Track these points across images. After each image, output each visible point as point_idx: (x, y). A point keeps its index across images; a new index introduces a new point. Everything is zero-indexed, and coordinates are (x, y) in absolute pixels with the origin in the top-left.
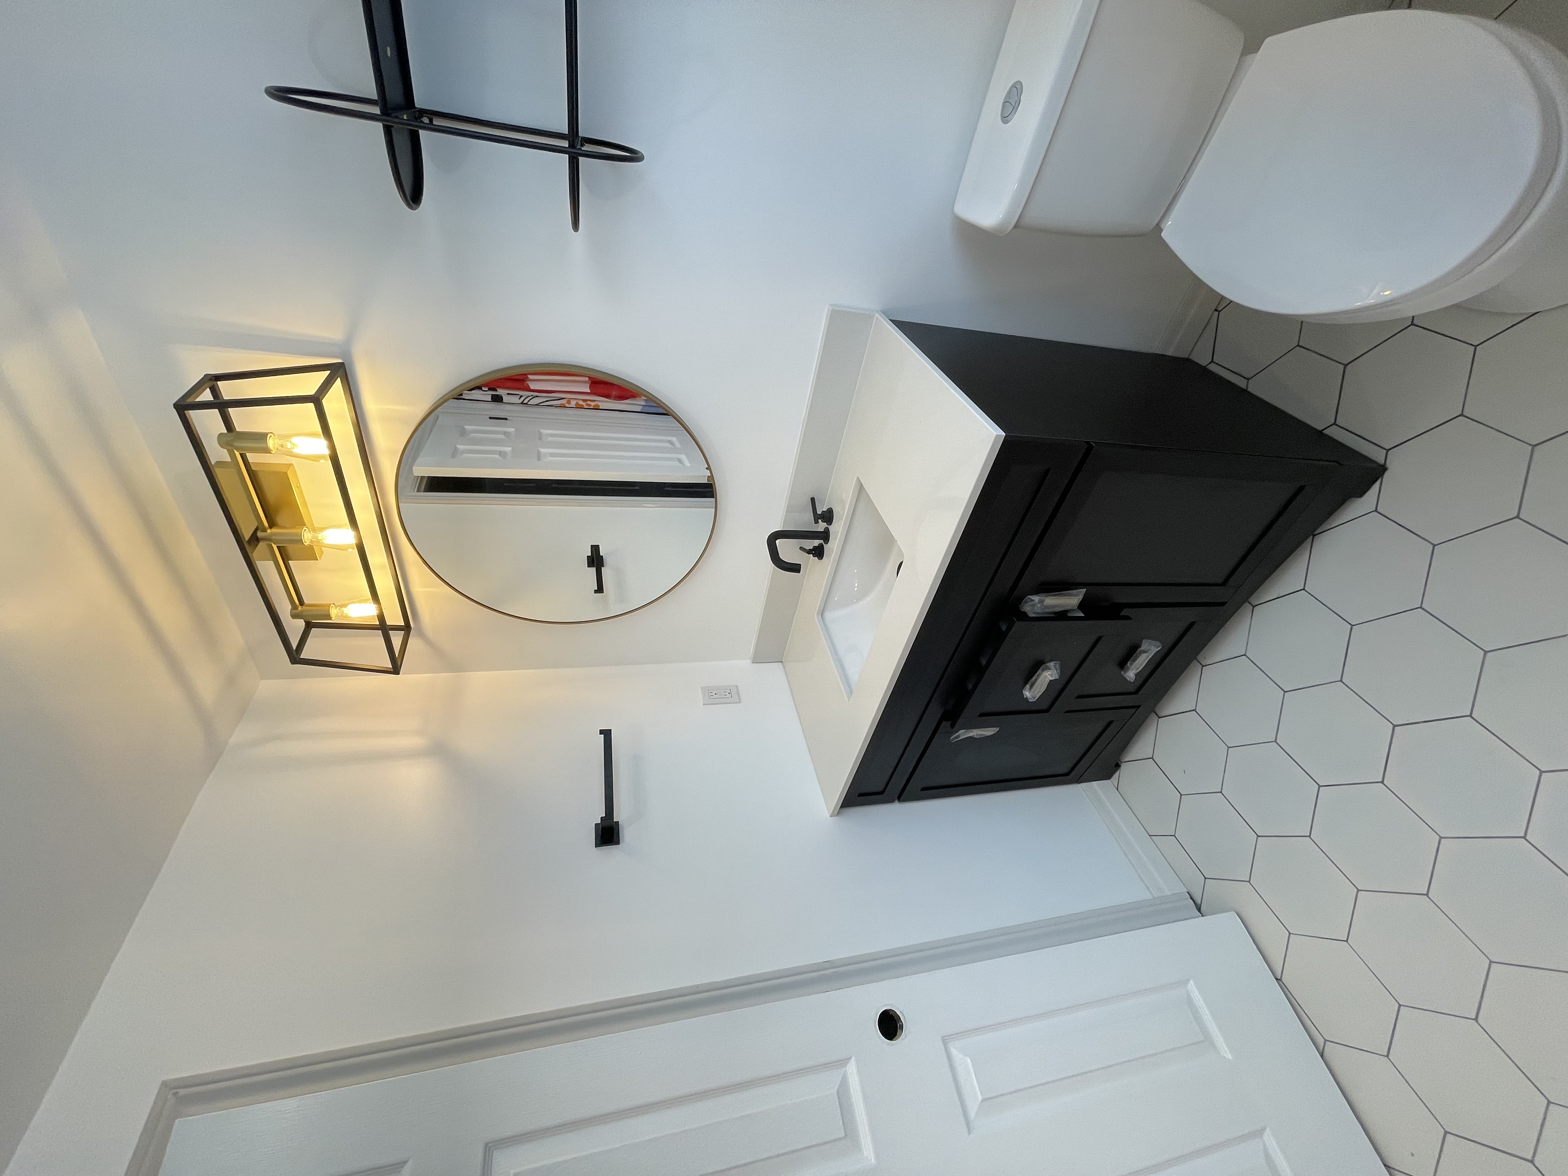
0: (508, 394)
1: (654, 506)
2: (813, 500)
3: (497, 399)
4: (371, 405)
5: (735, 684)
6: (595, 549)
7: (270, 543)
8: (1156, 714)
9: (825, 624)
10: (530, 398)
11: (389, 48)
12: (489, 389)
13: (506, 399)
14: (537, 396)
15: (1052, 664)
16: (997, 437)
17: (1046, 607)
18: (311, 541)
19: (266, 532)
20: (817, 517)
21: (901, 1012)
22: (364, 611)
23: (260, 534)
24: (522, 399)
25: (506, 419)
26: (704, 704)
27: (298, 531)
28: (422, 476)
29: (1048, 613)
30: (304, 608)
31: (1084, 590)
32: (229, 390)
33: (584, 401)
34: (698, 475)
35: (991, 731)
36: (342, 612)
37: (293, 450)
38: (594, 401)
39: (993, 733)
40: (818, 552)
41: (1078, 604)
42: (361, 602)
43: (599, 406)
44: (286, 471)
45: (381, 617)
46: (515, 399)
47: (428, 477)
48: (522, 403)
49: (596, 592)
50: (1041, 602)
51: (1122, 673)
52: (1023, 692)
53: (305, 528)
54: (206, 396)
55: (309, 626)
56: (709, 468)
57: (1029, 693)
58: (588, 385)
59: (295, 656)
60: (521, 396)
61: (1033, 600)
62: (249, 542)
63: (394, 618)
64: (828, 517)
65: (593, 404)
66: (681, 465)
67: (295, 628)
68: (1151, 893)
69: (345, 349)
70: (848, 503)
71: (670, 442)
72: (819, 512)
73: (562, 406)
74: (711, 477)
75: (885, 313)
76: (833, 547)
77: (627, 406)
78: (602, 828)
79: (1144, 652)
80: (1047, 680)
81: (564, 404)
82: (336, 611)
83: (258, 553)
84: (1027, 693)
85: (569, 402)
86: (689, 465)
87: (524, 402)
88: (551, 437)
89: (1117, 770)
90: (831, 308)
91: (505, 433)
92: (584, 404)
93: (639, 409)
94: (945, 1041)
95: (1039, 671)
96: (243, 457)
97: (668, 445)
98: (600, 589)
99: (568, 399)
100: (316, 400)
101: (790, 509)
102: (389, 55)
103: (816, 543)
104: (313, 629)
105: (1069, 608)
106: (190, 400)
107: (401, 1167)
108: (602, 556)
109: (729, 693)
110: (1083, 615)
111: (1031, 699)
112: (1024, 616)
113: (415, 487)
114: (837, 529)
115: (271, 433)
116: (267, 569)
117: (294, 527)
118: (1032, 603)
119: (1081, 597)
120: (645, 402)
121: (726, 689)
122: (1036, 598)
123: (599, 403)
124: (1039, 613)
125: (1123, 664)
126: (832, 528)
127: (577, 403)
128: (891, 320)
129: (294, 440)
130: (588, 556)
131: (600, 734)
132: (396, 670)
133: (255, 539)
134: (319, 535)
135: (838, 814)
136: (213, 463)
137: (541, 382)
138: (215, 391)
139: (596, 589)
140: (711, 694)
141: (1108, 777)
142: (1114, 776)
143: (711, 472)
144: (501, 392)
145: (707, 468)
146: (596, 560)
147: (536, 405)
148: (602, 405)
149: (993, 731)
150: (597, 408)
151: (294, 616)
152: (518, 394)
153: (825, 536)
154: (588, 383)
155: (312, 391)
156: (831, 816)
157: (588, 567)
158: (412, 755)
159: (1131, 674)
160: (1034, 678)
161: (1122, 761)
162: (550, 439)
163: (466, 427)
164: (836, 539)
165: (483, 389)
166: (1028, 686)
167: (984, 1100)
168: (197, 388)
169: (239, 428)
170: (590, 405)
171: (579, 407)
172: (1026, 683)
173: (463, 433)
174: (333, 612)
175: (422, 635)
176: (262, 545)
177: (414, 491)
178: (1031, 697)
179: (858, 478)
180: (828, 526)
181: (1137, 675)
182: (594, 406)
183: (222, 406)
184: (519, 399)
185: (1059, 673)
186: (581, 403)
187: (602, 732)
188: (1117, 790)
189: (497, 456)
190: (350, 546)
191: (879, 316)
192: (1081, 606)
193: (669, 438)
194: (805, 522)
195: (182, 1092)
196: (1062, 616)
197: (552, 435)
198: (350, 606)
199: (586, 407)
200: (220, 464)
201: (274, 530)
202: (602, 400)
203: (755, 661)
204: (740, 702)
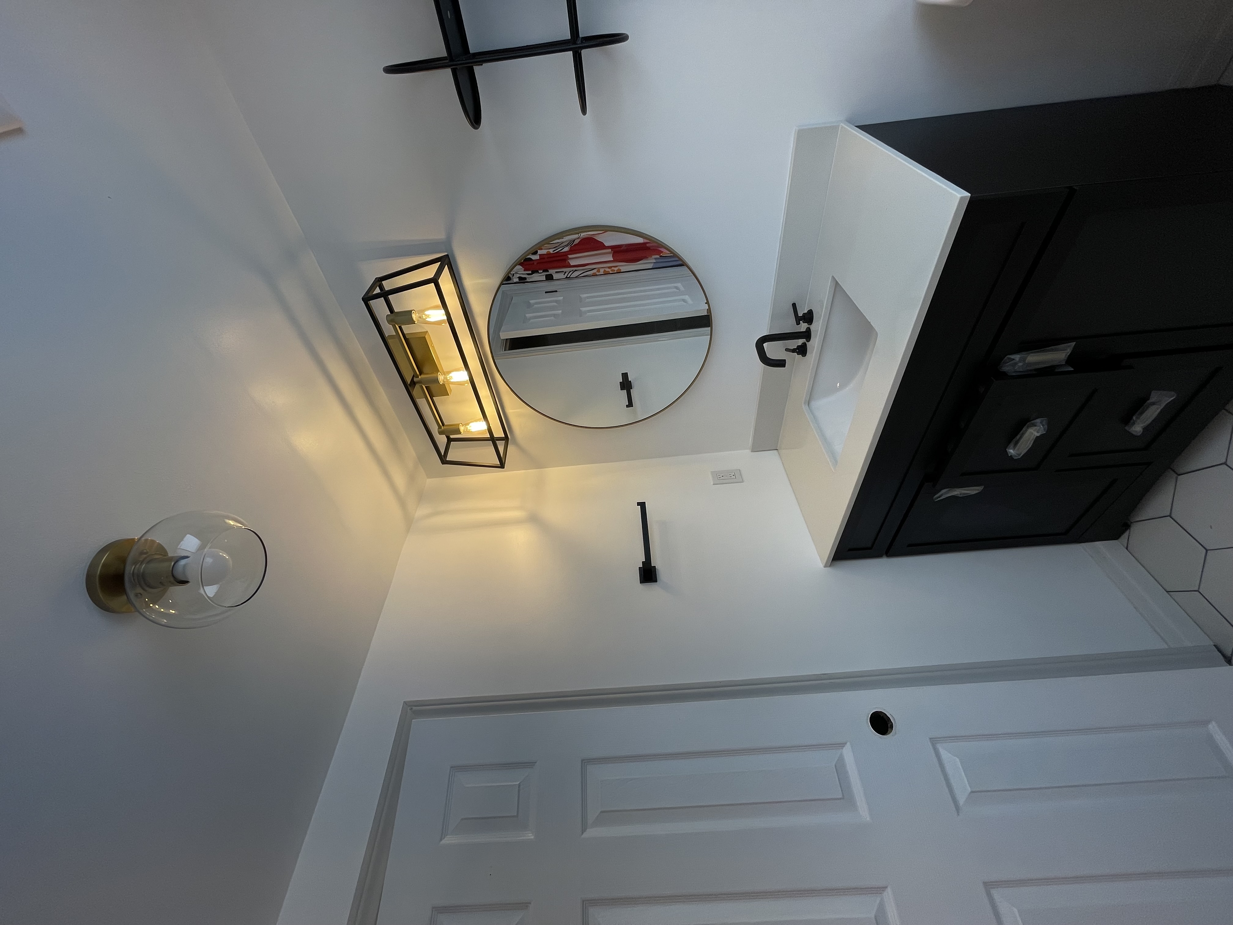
0: (556, 272)
1: (667, 339)
2: (794, 305)
3: (549, 278)
4: (468, 282)
5: (738, 468)
6: (625, 376)
7: (421, 385)
8: (1174, 472)
9: (813, 414)
10: (572, 272)
11: (448, 12)
12: (543, 271)
13: (555, 276)
14: (576, 270)
15: (1038, 420)
16: (962, 199)
17: (1030, 364)
18: (444, 381)
19: (418, 377)
20: (798, 320)
21: (891, 715)
22: (477, 427)
23: (415, 379)
24: (566, 274)
25: (556, 291)
26: (713, 484)
27: (434, 375)
28: (506, 339)
29: (1031, 370)
30: (445, 427)
31: (1074, 344)
32: (388, 285)
33: (609, 267)
34: (700, 309)
35: (976, 490)
36: (467, 428)
37: (427, 320)
38: (617, 266)
39: (977, 492)
40: (802, 351)
41: (1066, 359)
42: (476, 421)
43: (620, 270)
44: (424, 336)
45: (490, 431)
46: (561, 276)
47: (511, 339)
48: (566, 278)
49: (627, 406)
50: (1023, 360)
51: (1127, 428)
52: (1007, 450)
53: (439, 373)
54: (377, 290)
55: (450, 440)
56: (707, 303)
57: (1014, 450)
58: (611, 255)
59: (444, 460)
60: (565, 273)
61: (1014, 359)
62: (410, 385)
63: (498, 433)
64: (809, 317)
65: (616, 269)
66: (684, 303)
67: (442, 440)
68: (1166, 643)
69: (448, 245)
70: (825, 302)
71: (677, 288)
72: (800, 314)
73: (594, 275)
74: (709, 310)
75: (849, 121)
76: (814, 344)
77: (641, 266)
78: (643, 569)
79: (1153, 404)
80: (1033, 436)
81: (595, 273)
82: (463, 429)
83: (416, 392)
84: (1011, 451)
85: (599, 271)
86: (692, 303)
87: (568, 277)
88: (587, 299)
89: (1126, 530)
90: (797, 128)
91: (556, 301)
92: (609, 270)
93: (651, 266)
94: (934, 741)
95: (1024, 429)
96: (400, 328)
97: (675, 290)
98: (630, 404)
99: (598, 269)
100: (435, 281)
101: (774, 317)
102: (449, 17)
103: (800, 342)
104: (452, 442)
105: (1055, 363)
106: (370, 294)
107: (533, 765)
108: (631, 381)
109: (734, 475)
110: (1073, 369)
111: (1016, 456)
112: (1004, 376)
113: (503, 348)
114: (817, 327)
115: (414, 310)
116: (422, 403)
117: (432, 373)
118: (1013, 361)
119: (1069, 351)
121: (731, 472)
122: (1017, 357)
123: (620, 268)
124: (1020, 372)
125: (1127, 419)
126: (813, 327)
127: (605, 270)
128: (856, 126)
129: (427, 313)
130: (620, 382)
131: (638, 505)
132: (502, 466)
133: (413, 383)
134: (448, 376)
135: (830, 566)
136: (387, 336)
137: (576, 259)
138: (381, 287)
139: (628, 404)
140: (720, 477)
141: (1116, 536)
142: (1122, 537)
143: (709, 306)
144: (551, 271)
145: (706, 303)
146: (626, 385)
147: (576, 277)
148: (623, 269)
149: (978, 490)
150: (619, 272)
151: (441, 433)
152: (563, 271)
153: (807, 335)
154: (611, 253)
155: (431, 276)
156: (825, 567)
157: (621, 390)
158: (517, 522)
159: (1137, 428)
160: (1018, 437)
161: (1132, 521)
162: (588, 300)
163: (531, 301)
164: (816, 337)
165: (540, 272)
166: (1012, 445)
167: (972, 792)
168: (372, 287)
169: (396, 310)
170: (615, 271)
171: (606, 273)
172: (1009, 442)
173: (529, 305)
174: (462, 429)
175: (516, 443)
176: (417, 386)
177: (502, 351)
178: (1015, 454)
179: (833, 277)
180: (809, 326)
181: (1146, 429)
182: (617, 270)
183: (385, 295)
184: (564, 275)
185: (1046, 429)
186: (607, 270)
187: (639, 504)
188: (1127, 549)
189: (553, 318)
190: (465, 382)
191: (843, 125)
192: (1070, 360)
193: (676, 285)
194: (789, 325)
195: (414, 708)
196: (1049, 371)
197: (588, 298)
198: (470, 424)
199: (611, 272)
200: (391, 337)
201: (422, 376)
202: (622, 264)
203: (753, 451)
204: (743, 482)
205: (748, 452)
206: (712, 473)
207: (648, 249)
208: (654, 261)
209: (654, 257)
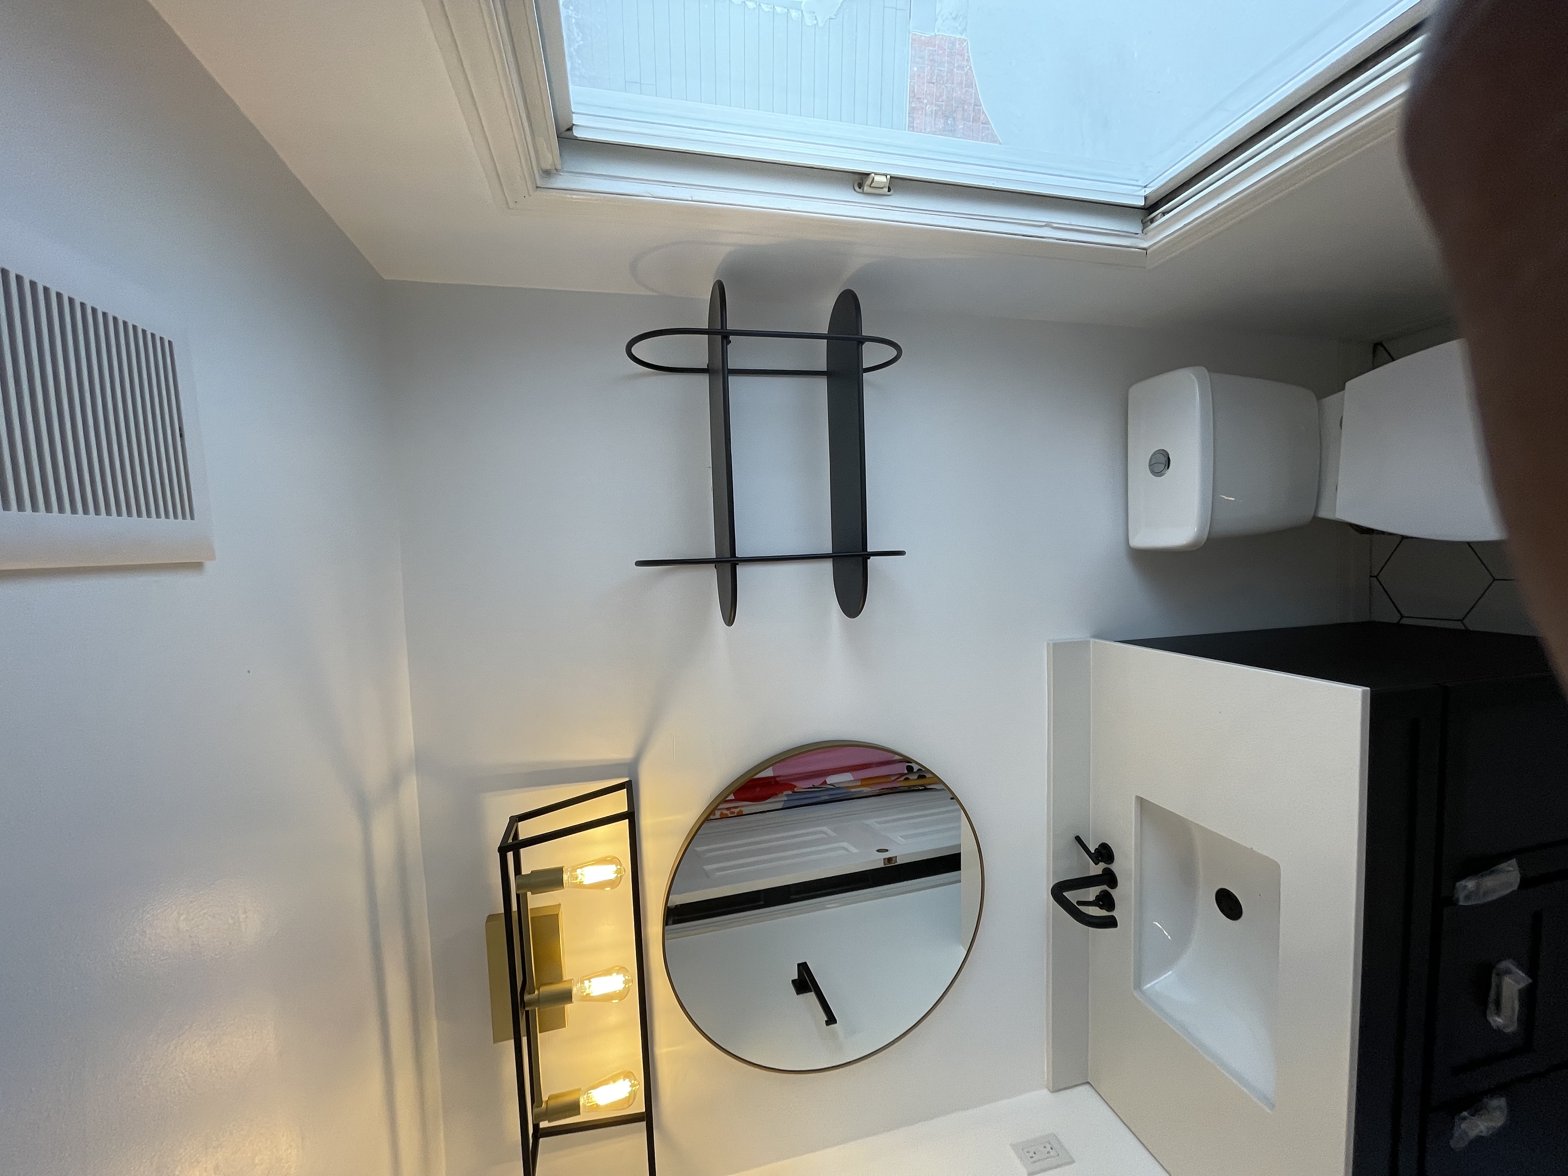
1: (837, 905)
2: (1078, 839)
5: (1052, 1132)
6: (803, 968)
7: (533, 1008)
15: (1514, 966)
17: (1490, 889)
19: (534, 993)
20: (1090, 858)
23: (526, 998)
33: (728, 809)
38: (738, 807)
40: (1106, 902)
43: (742, 811)
49: (828, 1022)
50: (1477, 887)
61: (1467, 887)
64: (1104, 853)
65: (736, 810)
69: (633, 766)
71: (826, 830)
72: (1090, 850)
76: (1123, 892)
82: (584, 1100)
90: (1050, 642)
92: (728, 812)
93: (780, 806)
97: (824, 836)
98: (831, 1020)
108: (812, 974)
109: (1052, 1150)
114: (1122, 865)
118: (1467, 891)
120: (787, 797)
121: (1046, 1141)
123: (743, 809)
126: (1116, 866)
127: (722, 813)
139: (827, 1018)
140: (1030, 1155)
146: (810, 983)
148: (745, 810)
150: (740, 815)
153: (1110, 879)
157: (802, 993)
164: (1124, 879)
170: (734, 813)
174: (582, 1102)
180: (1109, 866)
185: (1530, 977)
186: (725, 812)
191: (1093, 641)
202: (745, 804)
203: (1056, 1090)
204: (1073, 1162)
205: (1045, 1092)
206: (1014, 1147)
207: (777, 783)
208: (786, 798)
209: (785, 793)
